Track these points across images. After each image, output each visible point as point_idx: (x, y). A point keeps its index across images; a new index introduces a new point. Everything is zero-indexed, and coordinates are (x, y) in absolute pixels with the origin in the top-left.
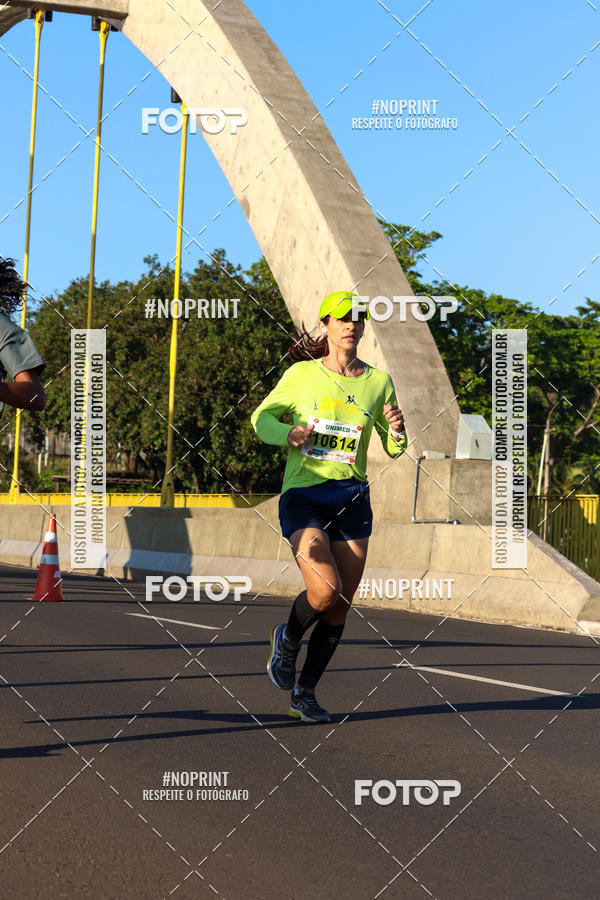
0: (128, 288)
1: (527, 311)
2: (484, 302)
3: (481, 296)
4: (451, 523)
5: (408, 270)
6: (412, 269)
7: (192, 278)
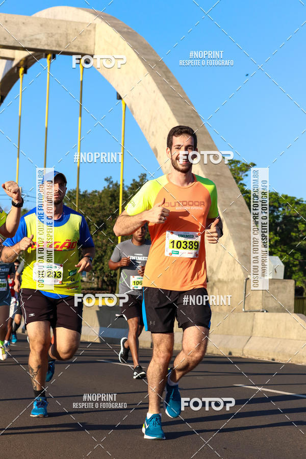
0: (97, 194)
1: (301, 202)
2: (278, 198)
3: (277, 195)
4: (263, 311)
5: (239, 182)
6: (241, 182)
7: (129, 188)
